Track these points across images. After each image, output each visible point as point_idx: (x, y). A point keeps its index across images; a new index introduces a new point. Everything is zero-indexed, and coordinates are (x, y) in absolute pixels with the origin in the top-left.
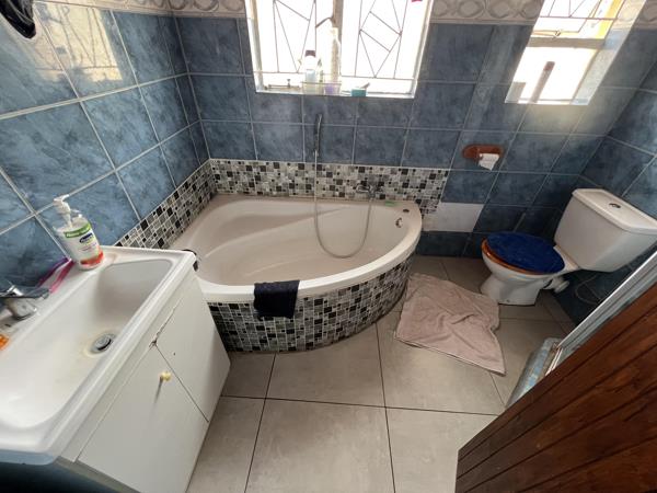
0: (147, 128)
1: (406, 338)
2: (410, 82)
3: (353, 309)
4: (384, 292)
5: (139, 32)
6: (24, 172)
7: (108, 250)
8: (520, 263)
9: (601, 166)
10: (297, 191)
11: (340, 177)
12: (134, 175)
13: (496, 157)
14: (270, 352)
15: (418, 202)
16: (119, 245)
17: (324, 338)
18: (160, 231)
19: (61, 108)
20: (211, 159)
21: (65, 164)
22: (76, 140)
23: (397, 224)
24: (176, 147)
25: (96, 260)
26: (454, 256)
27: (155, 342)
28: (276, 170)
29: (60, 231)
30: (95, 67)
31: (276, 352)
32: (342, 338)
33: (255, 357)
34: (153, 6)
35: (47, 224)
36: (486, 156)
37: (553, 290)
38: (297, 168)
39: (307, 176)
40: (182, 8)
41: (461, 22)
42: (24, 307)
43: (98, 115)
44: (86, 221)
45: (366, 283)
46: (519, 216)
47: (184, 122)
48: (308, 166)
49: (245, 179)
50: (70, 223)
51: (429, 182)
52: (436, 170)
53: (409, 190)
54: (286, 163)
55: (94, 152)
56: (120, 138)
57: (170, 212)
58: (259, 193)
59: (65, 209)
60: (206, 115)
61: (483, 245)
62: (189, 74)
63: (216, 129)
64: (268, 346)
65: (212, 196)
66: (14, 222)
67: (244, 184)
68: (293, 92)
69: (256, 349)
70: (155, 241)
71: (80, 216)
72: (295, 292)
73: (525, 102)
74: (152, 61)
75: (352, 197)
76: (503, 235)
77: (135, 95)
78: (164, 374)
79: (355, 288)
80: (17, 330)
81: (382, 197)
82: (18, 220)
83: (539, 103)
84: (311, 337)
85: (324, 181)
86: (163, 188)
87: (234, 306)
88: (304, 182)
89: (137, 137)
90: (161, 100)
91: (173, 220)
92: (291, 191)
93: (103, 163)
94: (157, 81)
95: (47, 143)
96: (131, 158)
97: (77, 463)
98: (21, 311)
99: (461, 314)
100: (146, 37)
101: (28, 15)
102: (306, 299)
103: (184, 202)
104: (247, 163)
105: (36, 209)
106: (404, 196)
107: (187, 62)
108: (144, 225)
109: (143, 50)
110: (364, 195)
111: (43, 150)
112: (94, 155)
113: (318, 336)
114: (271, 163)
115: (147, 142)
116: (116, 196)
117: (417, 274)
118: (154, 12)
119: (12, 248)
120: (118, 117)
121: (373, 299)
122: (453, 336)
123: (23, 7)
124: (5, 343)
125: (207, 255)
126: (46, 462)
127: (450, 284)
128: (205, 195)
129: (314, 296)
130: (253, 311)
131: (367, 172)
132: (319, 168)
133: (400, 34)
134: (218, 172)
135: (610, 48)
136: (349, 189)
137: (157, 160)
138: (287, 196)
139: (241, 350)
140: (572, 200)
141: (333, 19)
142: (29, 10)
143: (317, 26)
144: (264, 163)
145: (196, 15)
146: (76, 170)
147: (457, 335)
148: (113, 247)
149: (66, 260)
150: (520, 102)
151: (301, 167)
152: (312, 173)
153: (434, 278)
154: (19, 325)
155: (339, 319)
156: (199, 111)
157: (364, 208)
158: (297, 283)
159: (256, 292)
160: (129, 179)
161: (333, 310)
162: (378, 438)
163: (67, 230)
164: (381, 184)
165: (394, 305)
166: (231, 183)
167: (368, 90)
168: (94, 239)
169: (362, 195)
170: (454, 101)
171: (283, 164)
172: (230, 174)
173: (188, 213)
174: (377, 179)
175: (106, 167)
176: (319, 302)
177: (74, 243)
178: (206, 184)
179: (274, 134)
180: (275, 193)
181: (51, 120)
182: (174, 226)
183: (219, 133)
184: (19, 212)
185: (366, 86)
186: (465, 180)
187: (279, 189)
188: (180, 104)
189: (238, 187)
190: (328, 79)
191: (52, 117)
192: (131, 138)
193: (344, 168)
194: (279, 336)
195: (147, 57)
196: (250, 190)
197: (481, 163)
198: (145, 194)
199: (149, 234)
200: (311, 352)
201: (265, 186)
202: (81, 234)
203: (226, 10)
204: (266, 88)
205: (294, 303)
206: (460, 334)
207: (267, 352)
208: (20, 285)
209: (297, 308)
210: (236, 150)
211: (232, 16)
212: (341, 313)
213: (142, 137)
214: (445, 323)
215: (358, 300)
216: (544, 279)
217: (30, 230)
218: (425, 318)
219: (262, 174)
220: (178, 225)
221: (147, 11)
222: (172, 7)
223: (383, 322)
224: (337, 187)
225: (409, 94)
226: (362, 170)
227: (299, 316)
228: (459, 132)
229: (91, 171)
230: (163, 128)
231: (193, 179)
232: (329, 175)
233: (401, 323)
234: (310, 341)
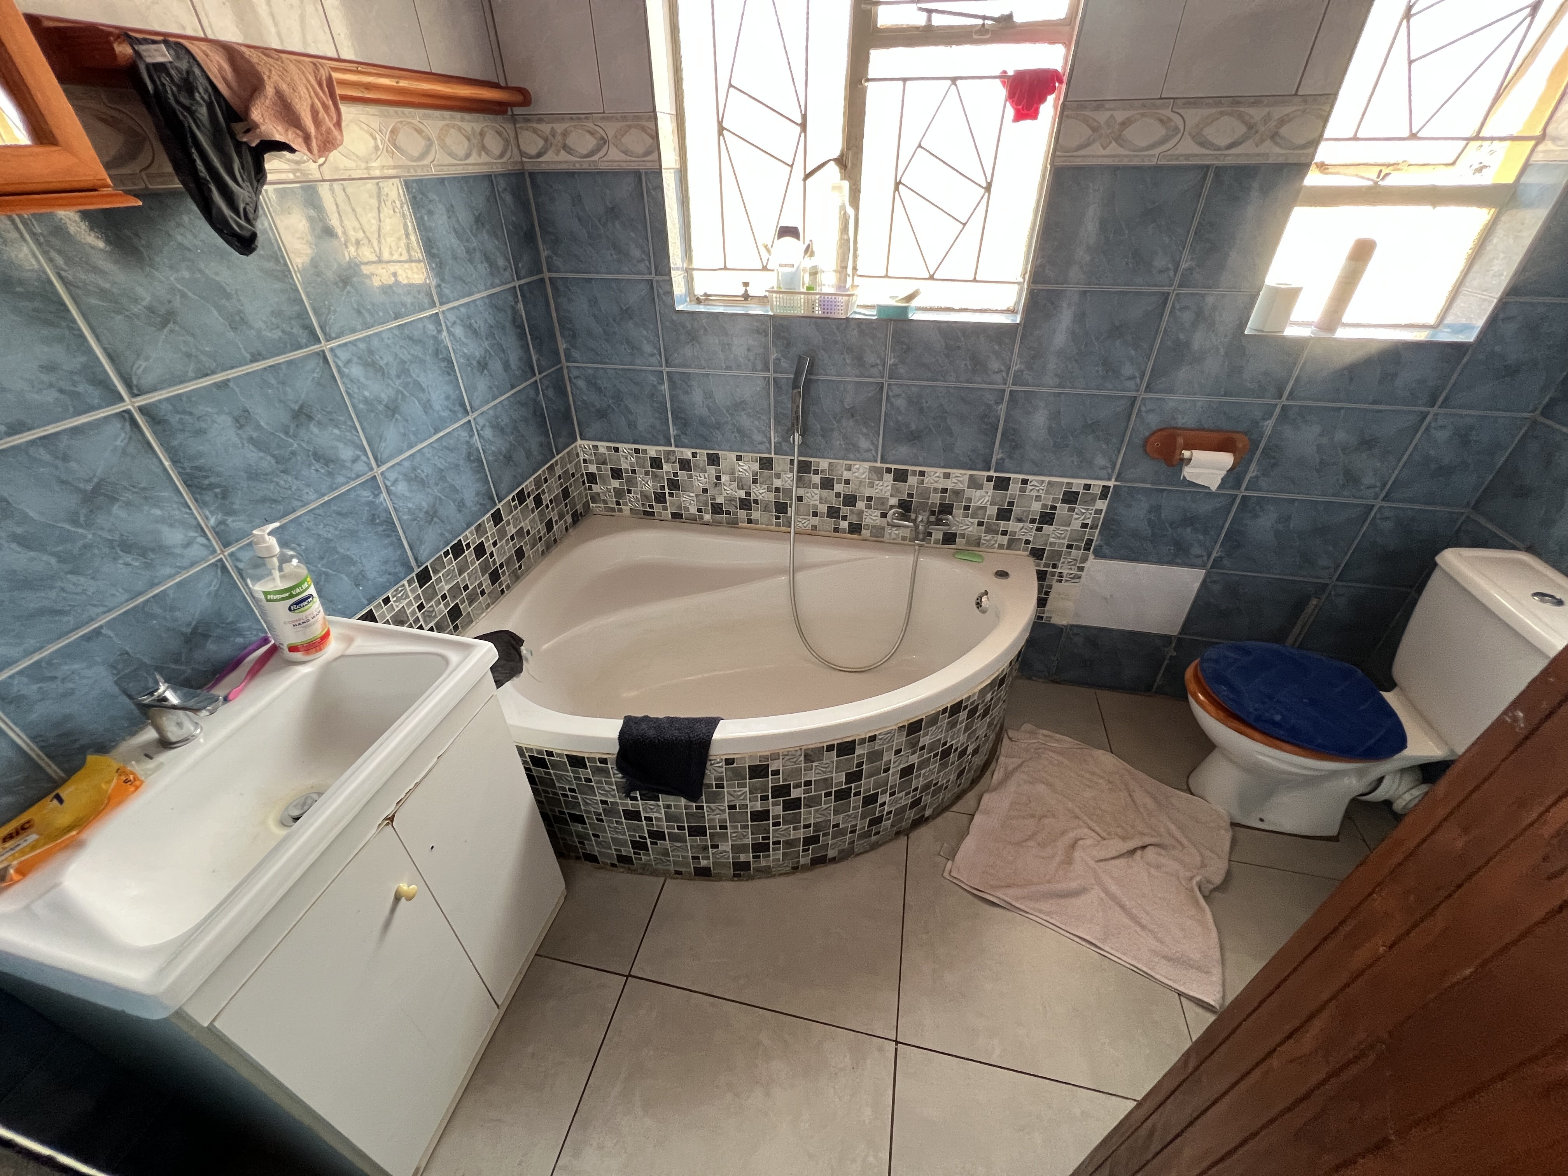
0: (449, 389)
1: (974, 881)
2: (1016, 288)
3: (842, 795)
4: (924, 764)
5: (451, 210)
6: (213, 480)
7: (339, 626)
8: (1274, 723)
9: (1523, 493)
10: (756, 515)
11: (850, 490)
12: (414, 479)
13: (1226, 459)
14: (655, 873)
15: (1037, 554)
16: (370, 617)
17: (775, 855)
18: (455, 590)
19: (290, 363)
20: (579, 442)
21: (284, 464)
22: (310, 418)
23: (979, 605)
24: (505, 420)
25: (315, 646)
26: (1133, 690)
27: (391, 819)
28: (712, 470)
29: (258, 588)
30: (380, 261)
31: (666, 874)
32: (820, 861)
33: (621, 878)
34: (484, 158)
35: (240, 572)
36: (1199, 455)
37: (1387, 804)
38: (756, 466)
39: (778, 483)
40: (539, 155)
41: (1126, 162)
42: (180, 725)
43: (356, 371)
44: (304, 571)
45: (873, 739)
46: (1299, 605)
47: (528, 369)
48: (780, 462)
49: (649, 486)
50: (276, 574)
51: (1062, 510)
52: (1078, 484)
53: (1012, 525)
54: (733, 455)
55: (339, 439)
56: (392, 410)
57: (480, 550)
58: (676, 516)
59: (269, 548)
60: (575, 354)
61: (1189, 673)
62: (547, 275)
63: (592, 383)
64: (650, 856)
65: (577, 518)
66: (185, 568)
67: (645, 496)
68: (757, 310)
69: (624, 860)
70: (442, 610)
71: (295, 562)
72: (705, 743)
73: (1305, 332)
74: (471, 261)
75: (878, 533)
76: (1246, 652)
77: (431, 327)
78: (404, 887)
79: (846, 748)
80: (162, 764)
81: (949, 539)
82: (193, 564)
83: (1341, 333)
84: (743, 849)
85: (815, 497)
86: (469, 504)
87: (577, 762)
88: (771, 497)
89: (427, 407)
90: (483, 331)
91: (484, 568)
92: (742, 514)
93: (355, 460)
94: (477, 296)
95: (258, 427)
96: (411, 447)
97: (211, 1030)
98: (173, 733)
99: (1124, 839)
100: (465, 217)
101: (247, 220)
102: (729, 762)
103: (512, 530)
104: (652, 451)
105: (226, 544)
106: (1005, 540)
107: (544, 254)
108: (424, 577)
109: (455, 241)
110: (907, 533)
111: (251, 440)
112: (341, 445)
113: (761, 848)
114: (703, 453)
115: (446, 414)
116: (372, 520)
117: (1027, 727)
118: (485, 169)
119: (178, 614)
120: (393, 372)
121: (893, 777)
122: (1096, 893)
123: (242, 206)
124: (137, 788)
125: (545, 646)
126: (156, 1015)
127: (1107, 760)
128: (561, 516)
129: (747, 756)
130: (616, 777)
131: (912, 480)
132: (805, 468)
133: (988, 188)
134: (593, 469)
135: (1530, 205)
136: (872, 518)
137: (464, 449)
138: (733, 523)
139: (592, 858)
140: (1436, 576)
141: (841, 161)
142: (250, 209)
143: (807, 176)
144: (687, 453)
145: (565, 167)
146: (305, 472)
147: (1106, 891)
148: (354, 621)
149: (266, 641)
150: (1290, 332)
151: (766, 464)
152: (788, 479)
153: (1067, 742)
154: (167, 756)
155: (809, 815)
156: (562, 346)
157: (904, 560)
158: (712, 723)
159: (622, 733)
160: (401, 488)
161: (795, 793)
162: (868, 1111)
163: (269, 587)
164: (946, 509)
165: (958, 798)
166: (619, 493)
167: (915, 303)
168: (316, 606)
169: (902, 532)
170: (1117, 331)
171: (728, 457)
172: (617, 473)
173: (520, 554)
174: (935, 499)
175: (360, 467)
176: (759, 771)
177: (280, 611)
178: (566, 493)
179: (708, 395)
180: (707, 517)
181: (270, 386)
182: (486, 581)
183: (599, 390)
184: (195, 551)
185: (910, 298)
186: (1156, 509)
187: (717, 509)
188: (522, 336)
189: (632, 501)
190: (828, 283)
191: (273, 382)
192: (413, 408)
193: (860, 470)
194: (674, 838)
195: (461, 252)
196: (657, 508)
197: (1188, 473)
198: (432, 515)
199: (431, 595)
200: (745, 886)
201: (689, 501)
202: (291, 596)
203: (623, 157)
204: (699, 301)
205: (704, 767)
206: (1114, 888)
207: (647, 870)
208: (175, 683)
209: (711, 777)
210: (632, 425)
211: (634, 166)
212: (812, 802)
213: (437, 407)
214: (1078, 854)
215: (854, 777)
216: (1361, 774)
217: (212, 583)
218: (1031, 838)
219: (682, 476)
220: (495, 577)
221: (472, 170)
222: (522, 154)
223: (924, 833)
224: (845, 510)
225: (1013, 311)
226: (901, 476)
227: (715, 798)
228: (1134, 400)
229: (330, 474)
230: (482, 384)
231: (538, 483)
232: (827, 484)
233: (969, 844)
234: (743, 858)
